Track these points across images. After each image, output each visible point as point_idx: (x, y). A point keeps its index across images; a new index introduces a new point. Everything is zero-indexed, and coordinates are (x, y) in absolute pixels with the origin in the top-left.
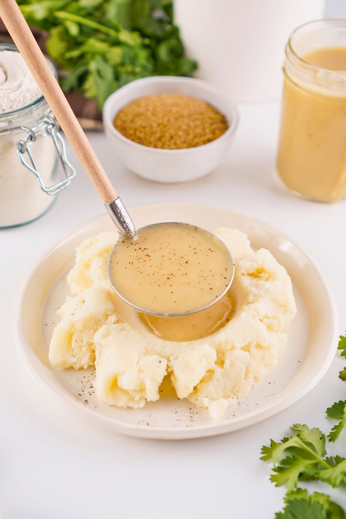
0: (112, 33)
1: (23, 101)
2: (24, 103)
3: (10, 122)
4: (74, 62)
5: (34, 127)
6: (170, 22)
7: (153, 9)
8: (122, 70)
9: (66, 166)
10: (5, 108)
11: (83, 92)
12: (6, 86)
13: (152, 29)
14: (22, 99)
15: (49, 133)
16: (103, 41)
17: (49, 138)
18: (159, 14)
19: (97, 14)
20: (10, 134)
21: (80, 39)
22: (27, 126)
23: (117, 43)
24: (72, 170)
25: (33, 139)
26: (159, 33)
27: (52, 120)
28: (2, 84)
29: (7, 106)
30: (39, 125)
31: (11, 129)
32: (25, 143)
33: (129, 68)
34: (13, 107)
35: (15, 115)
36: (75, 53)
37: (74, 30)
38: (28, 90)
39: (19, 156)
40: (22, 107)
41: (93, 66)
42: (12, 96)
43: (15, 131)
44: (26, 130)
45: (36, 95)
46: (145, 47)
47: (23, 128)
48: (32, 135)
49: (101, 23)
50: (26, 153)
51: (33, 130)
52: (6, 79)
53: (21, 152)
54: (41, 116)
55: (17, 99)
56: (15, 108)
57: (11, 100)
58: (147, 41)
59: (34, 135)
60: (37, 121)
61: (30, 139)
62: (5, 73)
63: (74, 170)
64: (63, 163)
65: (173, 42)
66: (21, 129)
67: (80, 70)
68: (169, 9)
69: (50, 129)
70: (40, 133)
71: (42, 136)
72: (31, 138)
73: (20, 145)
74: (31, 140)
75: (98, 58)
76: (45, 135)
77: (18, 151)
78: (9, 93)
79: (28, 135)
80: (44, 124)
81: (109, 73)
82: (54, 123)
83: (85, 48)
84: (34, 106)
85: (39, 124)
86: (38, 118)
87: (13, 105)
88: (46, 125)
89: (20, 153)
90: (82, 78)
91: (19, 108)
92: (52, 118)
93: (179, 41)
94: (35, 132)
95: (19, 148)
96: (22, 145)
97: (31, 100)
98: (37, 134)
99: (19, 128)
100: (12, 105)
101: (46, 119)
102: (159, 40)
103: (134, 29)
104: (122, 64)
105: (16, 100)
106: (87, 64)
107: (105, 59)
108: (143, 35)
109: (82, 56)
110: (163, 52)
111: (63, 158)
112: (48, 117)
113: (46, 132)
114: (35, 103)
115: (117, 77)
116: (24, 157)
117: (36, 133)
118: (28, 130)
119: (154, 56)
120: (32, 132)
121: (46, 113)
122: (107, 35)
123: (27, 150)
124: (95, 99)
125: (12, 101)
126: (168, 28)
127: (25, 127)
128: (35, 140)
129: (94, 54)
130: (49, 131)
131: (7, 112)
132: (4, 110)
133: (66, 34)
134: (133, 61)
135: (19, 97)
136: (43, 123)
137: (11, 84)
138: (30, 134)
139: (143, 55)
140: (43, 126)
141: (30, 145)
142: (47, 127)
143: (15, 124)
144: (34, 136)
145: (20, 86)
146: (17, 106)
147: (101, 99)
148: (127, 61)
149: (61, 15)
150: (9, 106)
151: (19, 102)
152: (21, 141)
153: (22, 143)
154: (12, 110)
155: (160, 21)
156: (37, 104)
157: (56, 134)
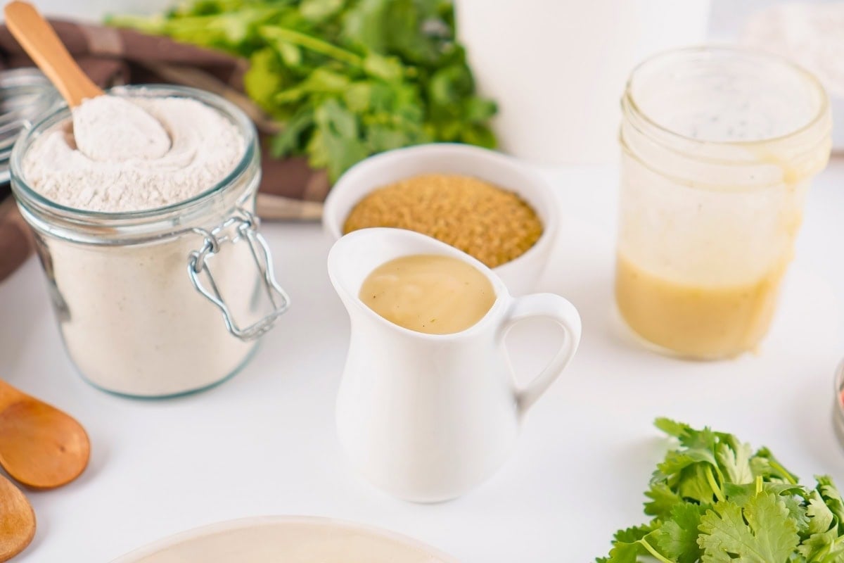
0: (354, 60)
1: (198, 184)
2: (200, 188)
3: (176, 221)
4: (291, 109)
5: (217, 227)
6: (451, 37)
7: (421, 18)
8: (370, 121)
9: (273, 291)
10: (166, 197)
11: (306, 158)
12: (169, 158)
13: (420, 51)
14: (195, 182)
15: (243, 235)
16: (340, 72)
17: (243, 245)
18: (433, 26)
19: (331, 28)
20: (175, 242)
21: (303, 70)
22: (203, 227)
23: (362, 76)
24: (284, 299)
25: (214, 248)
26: (433, 57)
27: (247, 215)
28: (163, 156)
29: (170, 194)
30: (225, 225)
31: (176, 233)
32: (201, 255)
33: (382, 117)
34: (180, 197)
35: (184, 210)
36: (293, 94)
37: (292, 57)
38: (206, 166)
39: (191, 278)
40: (195, 195)
41: (322, 115)
42: (180, 177)
43: (185, 236)
44: (202, 235)
45: (221, 173)
46: (410, 81)
47: (197, 231)
48: (213, 242)
49: (336, 43)
50: (203, 272)
51: (214, 233)
52: (171, 146)
53: (195, 270)
54: (228, 209)
55: (188, 182)
56: (183, 198)
57: (176, 184)
58: (412, 71)
59: (216, 242)
60: (222, 217)
61: (209, 248)
62: (170, 136)
63: (287, 298)
64: (268, 285)
65: (455, 72)
66: (194, 232)
67: (301, 122)
68: (448, 16)
69: (245, 230)
70: (226, 238)
71: (232, 242)
72: (211, 247)
73: (193, 259)
74: (211, 250)
75: (331, 103)
76: (237, 239)
77: (189, 268)
78: (174, 171)
79: (206, 243)
80: (235, 221)
81: (348, 127)
82: (250, 220)
83: (308, 86)
84: (216, 192)
85: (225, 222)
86: (223, 212)
87: (180, 191)
88: (237, 224)
89: (194, 273)
90: (305, 136)
91: (190, 196)
92: (247, 212)
93: (466, 69)
94: (217, 236)
95: (191, 264)
96: (196, 259)
97: (212, 182)
98: (220, 241)
99: (191, 230)
100: (177, 193)
101: (237, 214)
102: (431, 69)
103: (392, 51)
104: (372, 111)
105: (185, 183)
106: (311, 111)
107: (342, 103)
108: (406, 61)
109: (305, 99)
110: (440, 88)
111: (267, 277)
112: (241, 210)
113: (237, 234)
114: (217, 189)
115: (362, 133)
116: (200, 279)
117: (219, 238)
118: (205, 234)
119: (424, 96)
120: (213, 237)
121: (238, 204)
122: (345, 63)
123: (205, 267)
124: (324, 169)
125: (179, 186)
126: (447, 48)
127: (201, 229)
128: (218, 250)
129: (324, 95)
130: (243, 232)
131: (169, 204)
132: (164, 201)
133: (278, 63)
134: (389, 106)
135: (190, 178)
136: (232, 220)
137: (179, 156)
138: (209, 240)
139: (406, 95)
140: (231, 226)
141: (209, 258)
142: (238, 228)
143: (184, 226)
144: (217, 245)
145: (193, 158)
146: (186, 193)
147: (335, 169)
148: (379, 105)
149: (271, 32)
150: (173, 193)
151: (191, 186)
152: (195, 251)
153: (197, 255)
154: (179, 201)
155: (435, 39)
156: (220, 190)
157: (254, 236)
